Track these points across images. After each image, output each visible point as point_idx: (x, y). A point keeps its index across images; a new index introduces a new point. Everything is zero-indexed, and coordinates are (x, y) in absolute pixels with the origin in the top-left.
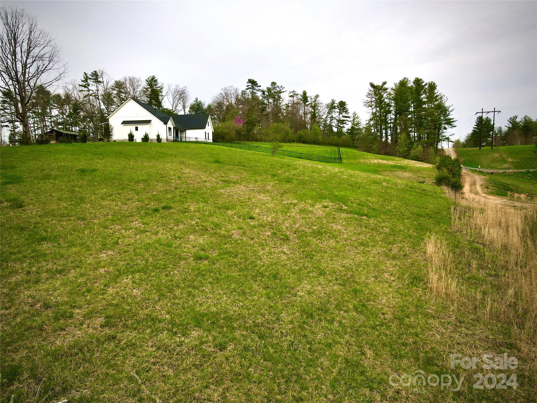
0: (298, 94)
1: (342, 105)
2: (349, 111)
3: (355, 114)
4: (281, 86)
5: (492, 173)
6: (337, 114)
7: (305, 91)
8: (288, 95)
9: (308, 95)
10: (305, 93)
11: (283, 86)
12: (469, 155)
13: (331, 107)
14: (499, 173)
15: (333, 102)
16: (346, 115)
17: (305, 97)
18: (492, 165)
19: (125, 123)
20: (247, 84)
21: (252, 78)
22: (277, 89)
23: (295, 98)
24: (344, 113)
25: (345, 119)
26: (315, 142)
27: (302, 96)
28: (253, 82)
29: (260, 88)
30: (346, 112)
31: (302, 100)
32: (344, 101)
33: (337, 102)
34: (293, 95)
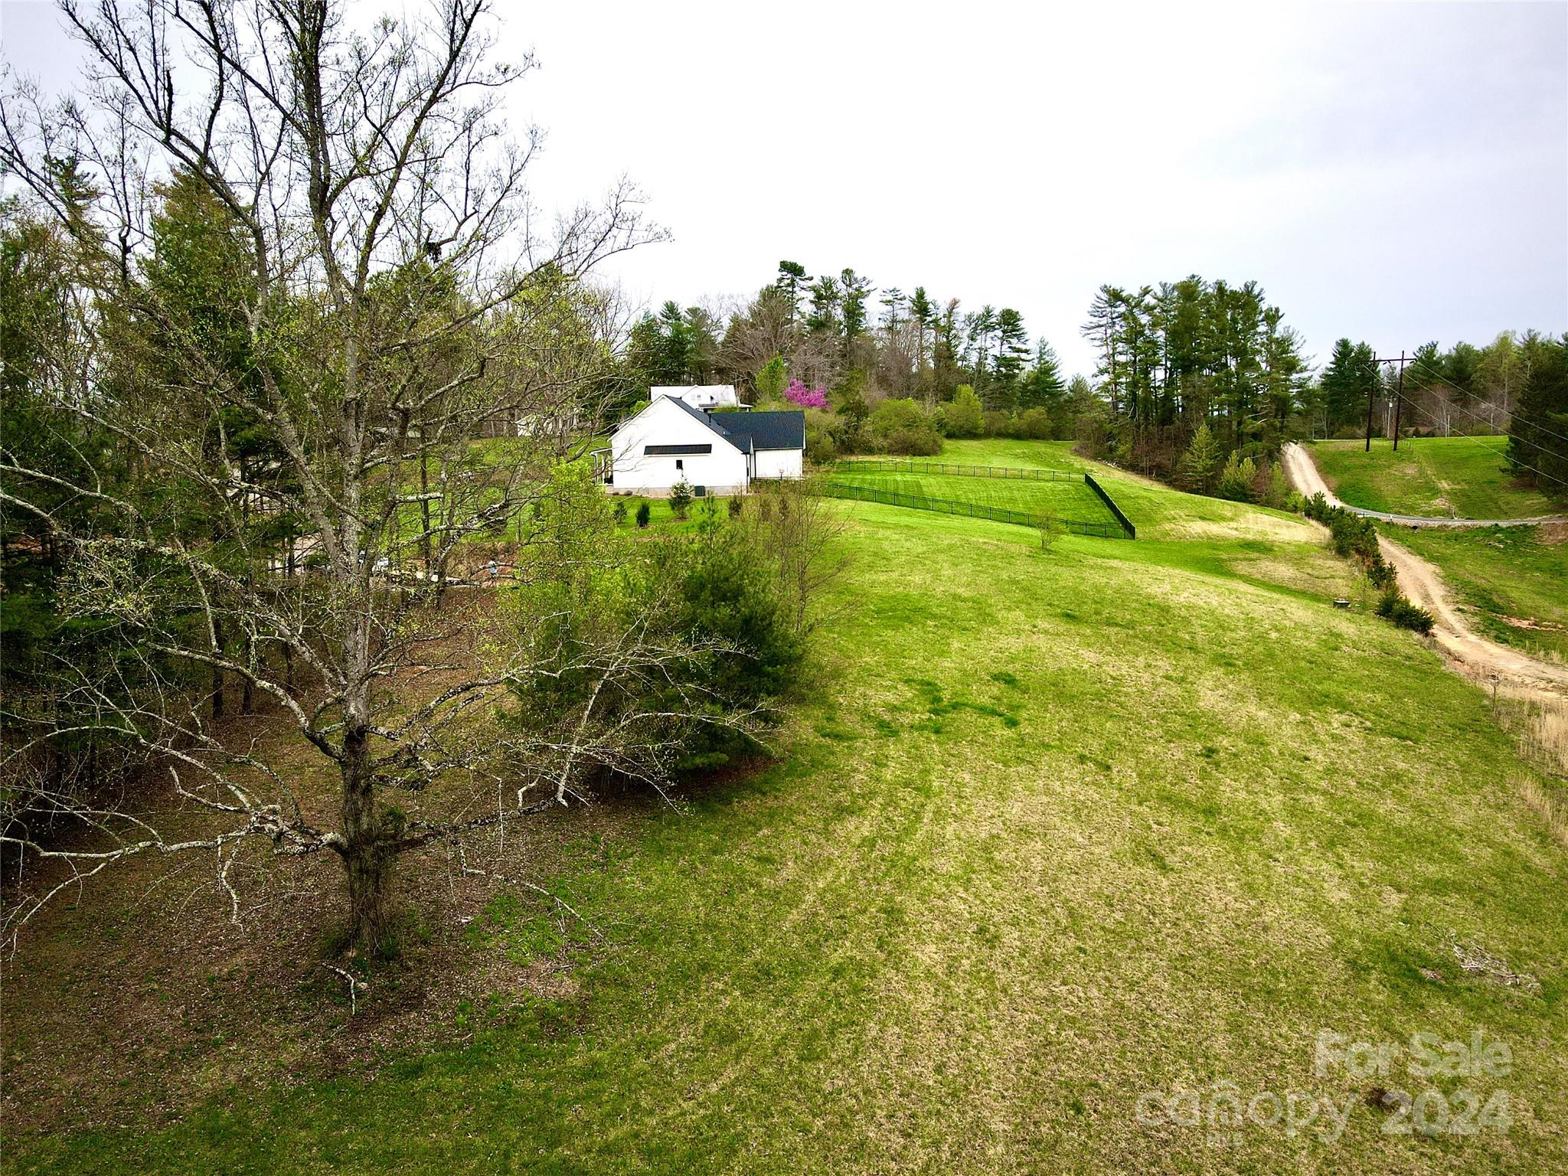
0: (904, 298)
1: (1010, 322)
2: (1027, 337)
3: (1043, 344)
4: (864, 279)
5: (1415, 528)
6: (998, 343)
7: (922, 289)
8: (880, 299)
9: (928, 298)
10: (921, 294)
11: (869, 278)
12: (1347, 469)
13: (982, 323)
14: (1432, 529)
15: (988, 313)
16: (1018, 346)
17: (921, 306)
18: (1409, 500)
19: (650, 450)
20: (779, 275)
21: (790, 259)
22: (855, 286)
23: (897, 306)
24: (1014, 341)
25: (1015, 355)
26: (969, 433)
27: (913, 301)
28: (793, 270)
29: (810, 283)
30: (1019, 337)
31: (914, 312)
32: (1015, 310)
33: (997, 312)
34: (893, 298)
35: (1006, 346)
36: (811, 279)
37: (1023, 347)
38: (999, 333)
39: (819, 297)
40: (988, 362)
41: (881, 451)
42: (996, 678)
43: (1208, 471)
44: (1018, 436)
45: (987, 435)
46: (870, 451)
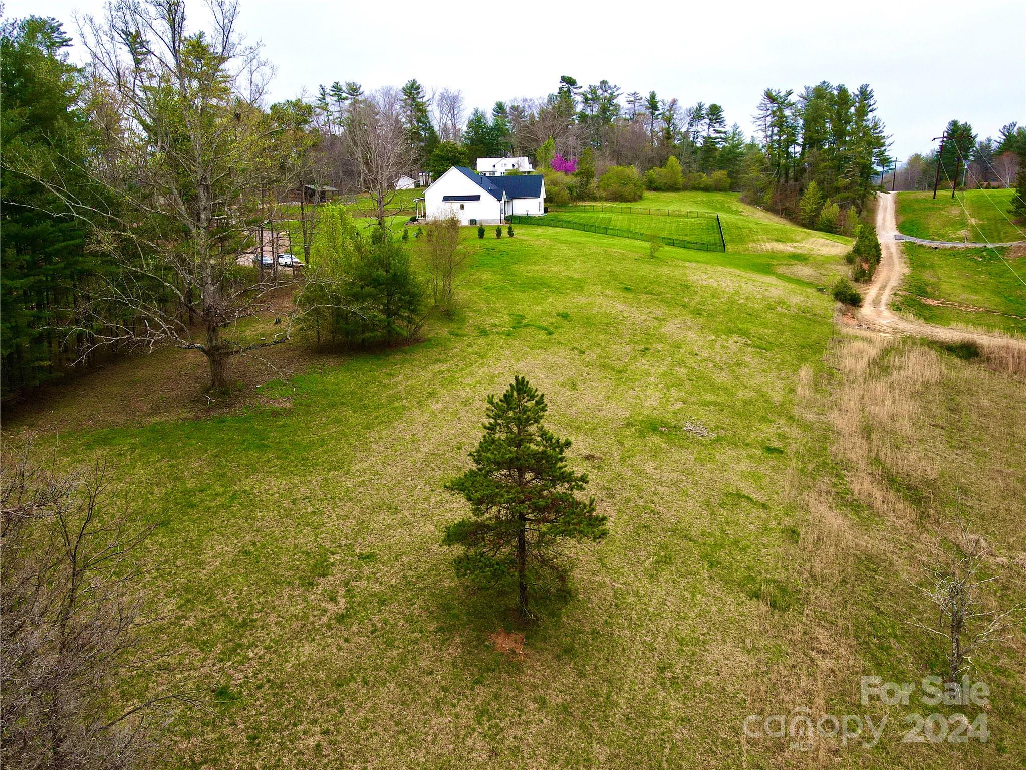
0: (641, 99)
1: (715, 113)
2: (726, 123)
3: (736, 127)
4: (615, 86)
5: (936, 248)
6: (706, 127)
7: (653, 92)
8: (626, 99)
9: (658, 98)
10: (653, 96)
11: (618, 86)
13: (697, 115)
14: (946, 249)
15: (700, 107)
16: (720, 129)
17: (653, 105)
18: (942, 232)
19: (446, 199)
20: (560, 85)
21: (567, 75)
22: (609, 91)
23: (637, 104)
24: (717, 125)
25: (718, 135)
26: (672, 188)
27: (648, 101)
28: (569, 81)
29: (581, 91)
30: (721, 123)
31: (648, 108)
32: (718, 105)
33: (707, 106)
34: (635, 98)
35: (712, 129)
36: (581, 87)
37: (723, 130)
38: (707, 121)
39: (586, 99)
40: (699, 140)
41: (601, 199)
42: (558, 315)
43: (814, 211)
44: (706, 189)
45: (685, 188)
46: (595, 199)
